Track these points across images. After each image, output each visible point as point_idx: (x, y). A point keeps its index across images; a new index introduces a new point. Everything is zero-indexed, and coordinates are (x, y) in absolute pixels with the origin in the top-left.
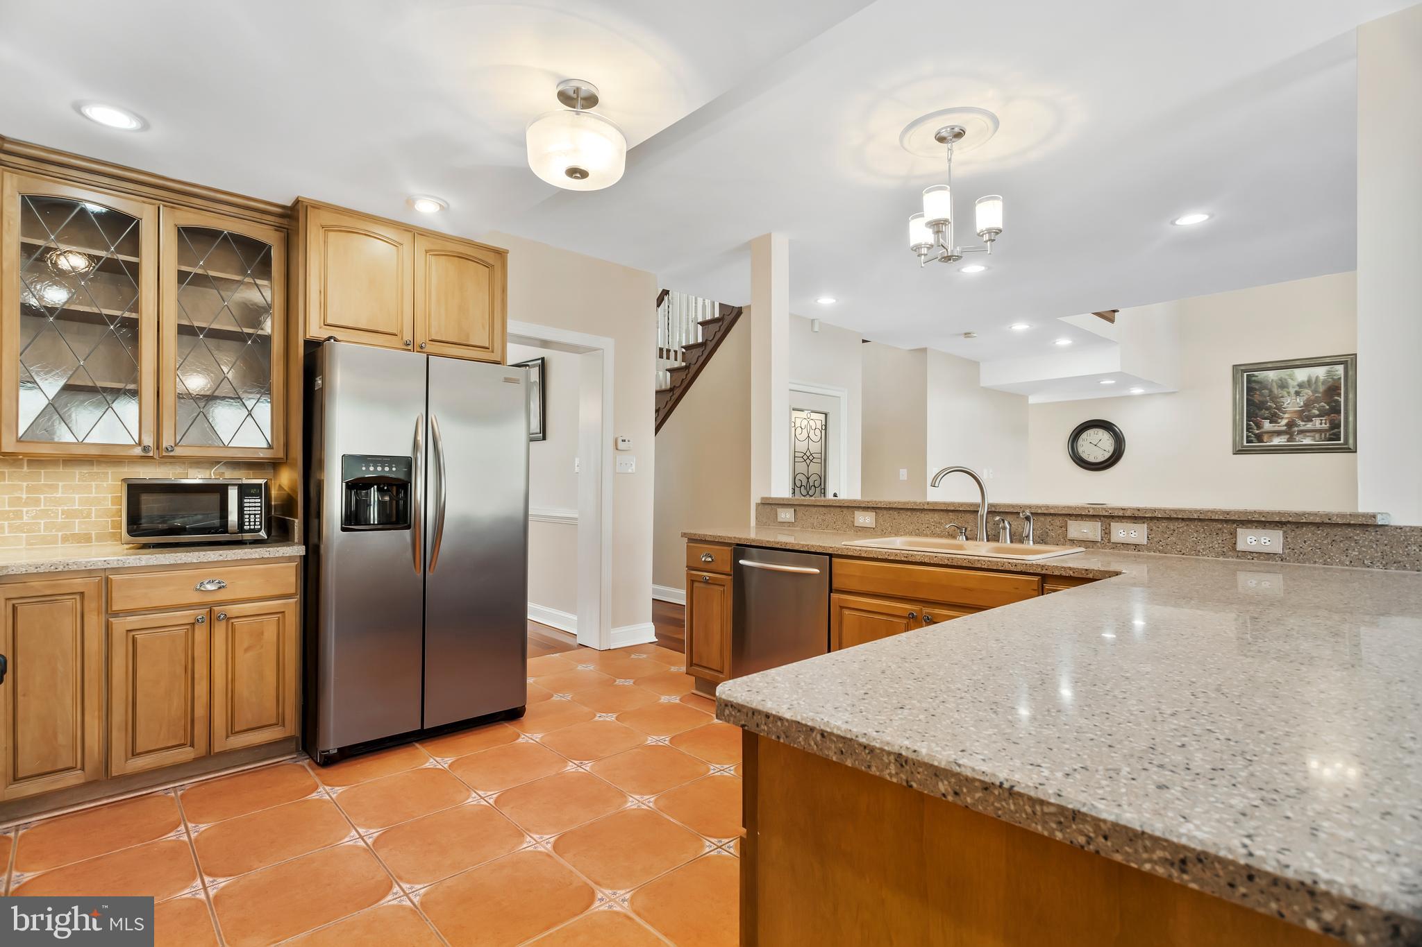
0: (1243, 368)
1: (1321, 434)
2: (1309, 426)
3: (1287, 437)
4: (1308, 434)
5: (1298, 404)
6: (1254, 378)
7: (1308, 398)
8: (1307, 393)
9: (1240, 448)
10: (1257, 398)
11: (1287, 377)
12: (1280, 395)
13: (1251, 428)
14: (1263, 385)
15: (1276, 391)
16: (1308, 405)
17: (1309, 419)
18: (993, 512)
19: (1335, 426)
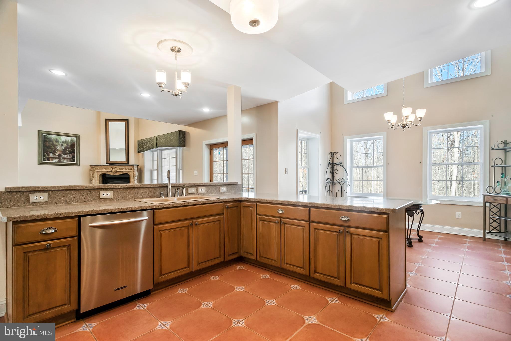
0: (42, 132)
1: (69, 160)
2: (66, 156)
3: (58, 160)
4: (65, 159)
5: (62, 148)
6: (46, 137)
7: (65, 147)
8: (65, 145)
9: (41, 163)
10: (48, 144)
11: (58, 139)
12: (56, 145)
13: (45, 155)
14: (50, 140)
15: (55, 143)
16: (65, 149)
17: (65, 154)
18: (173, 187)
19: (73, 157)
